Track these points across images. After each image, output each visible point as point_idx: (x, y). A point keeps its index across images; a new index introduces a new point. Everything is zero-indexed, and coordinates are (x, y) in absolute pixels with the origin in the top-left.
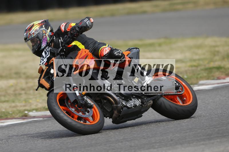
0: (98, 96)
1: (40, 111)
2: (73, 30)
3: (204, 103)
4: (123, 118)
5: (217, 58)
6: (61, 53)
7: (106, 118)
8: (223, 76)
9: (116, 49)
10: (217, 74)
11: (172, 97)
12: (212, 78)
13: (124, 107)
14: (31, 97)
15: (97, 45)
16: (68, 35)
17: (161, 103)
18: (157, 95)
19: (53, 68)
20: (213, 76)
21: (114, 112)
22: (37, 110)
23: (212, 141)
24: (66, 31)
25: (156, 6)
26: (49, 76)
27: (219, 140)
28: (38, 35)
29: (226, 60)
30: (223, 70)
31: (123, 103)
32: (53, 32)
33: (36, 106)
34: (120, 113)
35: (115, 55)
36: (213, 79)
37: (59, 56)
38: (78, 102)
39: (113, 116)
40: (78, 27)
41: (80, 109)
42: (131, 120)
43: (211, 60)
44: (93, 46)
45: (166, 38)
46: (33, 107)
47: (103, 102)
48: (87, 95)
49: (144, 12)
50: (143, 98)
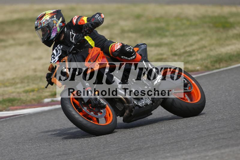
2: (87, 27)
6: (73, 52)
9: (127, 45)
13: (135, 106)
21: (125, 111)
28: (49, 25)
31: (134, 102)
32: (64, 23)
34: (132, 112)
35: (126, 50)
39: (124, 115)
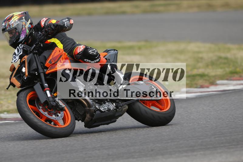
1: (12, 113)
3: (187, 113)
4: (95, 122)
5: (200, 65)
6: (35, 51)
7: (78, 121)
8: (207, 84)
10: (201, 82)
12: (195, 86)
13: (97, 110)
14: (3, 97)
19: (25, 67)
20: (196, 84)
21: (86, 115)
22: (8, 112)
23: (195, 153)
25: (137, 7)
26: (21, 75)
27: (202, 152)
29: (210, 67)
30: (206, 78)
31: (96, 106)
33: (8, 107)
34: (93, 117)
35: (89, 53)
36: (196, 88)
38: (49, 103)
39: (86, 119)
42: (104, 124)
43: (194, 67)
45: (146, 41)
46: (5, 108)
47: (76, 105)
49: (124, 13)
50: (118, 102)
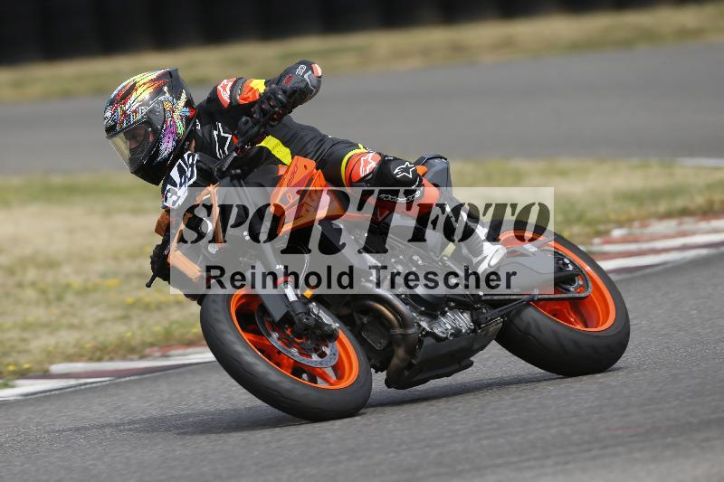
0: (347, 305)
2: (269, 99)
4: (420, 371)
6: (233, 172)
9: (395, 159)
11: (557, 307)
13: (424, 336)
15: (327, 146)
16: (252, 117)
17: (529, 324)
18: (516, 300)
21: (393, 351)
24: (234, 103)
28: (151, 116)
31: (422, 323)
32: (193, 108)
35: (394, 177)
37: (229, 178)
38: (296, 319)
39: (392, 363)
40: (284, 92)
41: (299, 341)
44: (318, 150)
47: (358, 322)
48: (319, 299)
50: (477, 309)
